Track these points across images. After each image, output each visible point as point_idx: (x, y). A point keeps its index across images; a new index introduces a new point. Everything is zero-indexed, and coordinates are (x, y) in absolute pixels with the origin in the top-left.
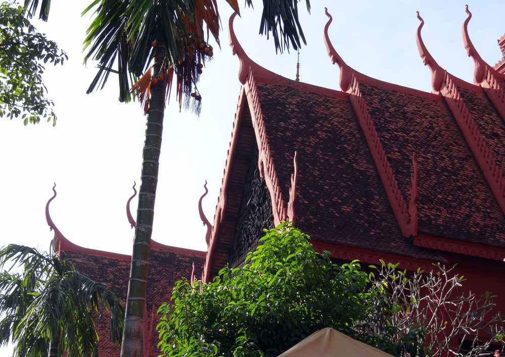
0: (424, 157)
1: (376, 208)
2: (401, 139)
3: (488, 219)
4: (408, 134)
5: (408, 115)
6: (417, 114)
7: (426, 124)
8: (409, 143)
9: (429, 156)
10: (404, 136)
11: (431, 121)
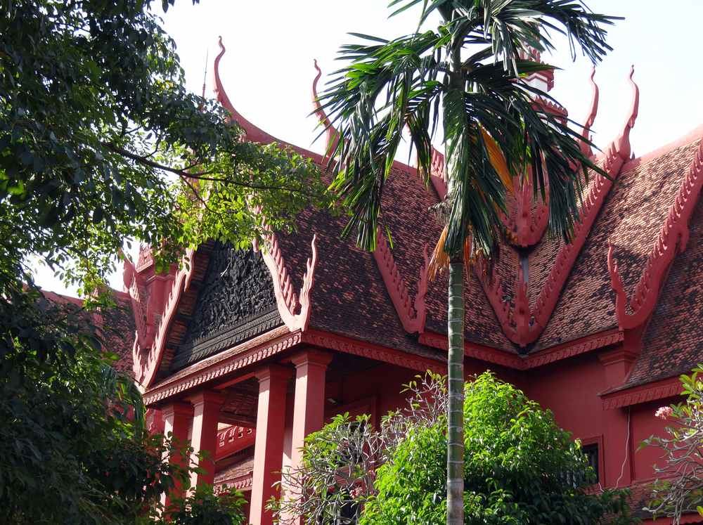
0: (416, 243)
1: (375, 297)
2: (393, 220)
3: (481, 316)
4: (399, 214)
5: (397, 192)
6: (404, 191)
7: (414, 204)
8: (401, 225)
9: (421, 241)
10: (395, 217)
11: (418, 200)
